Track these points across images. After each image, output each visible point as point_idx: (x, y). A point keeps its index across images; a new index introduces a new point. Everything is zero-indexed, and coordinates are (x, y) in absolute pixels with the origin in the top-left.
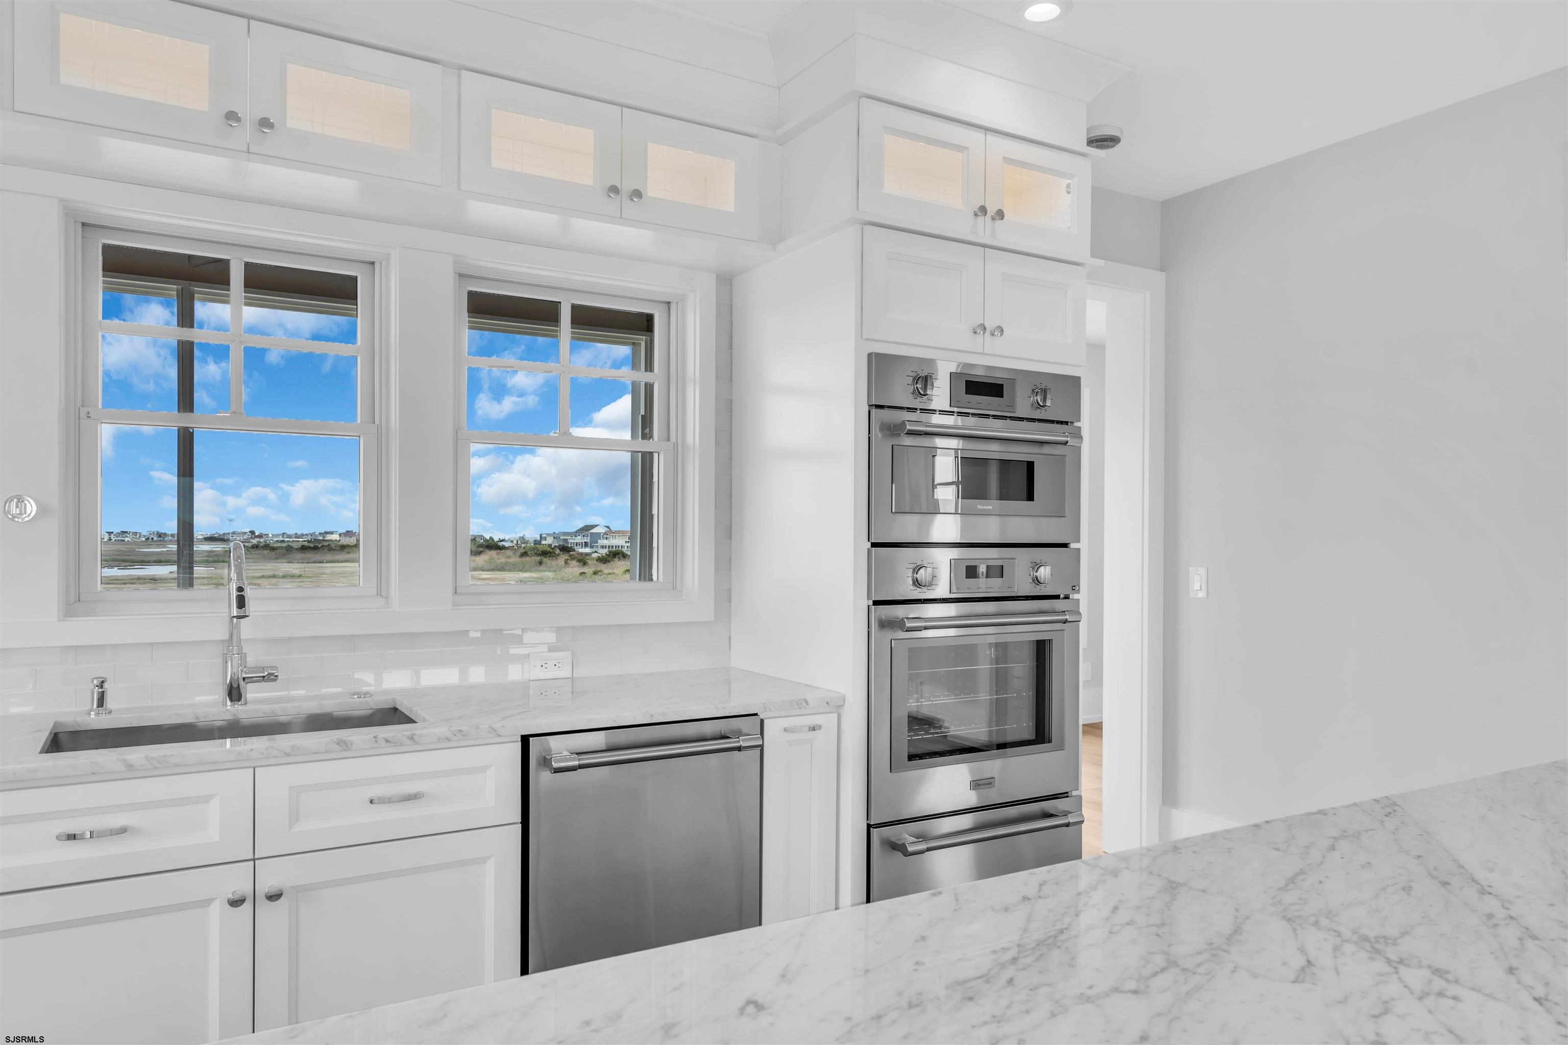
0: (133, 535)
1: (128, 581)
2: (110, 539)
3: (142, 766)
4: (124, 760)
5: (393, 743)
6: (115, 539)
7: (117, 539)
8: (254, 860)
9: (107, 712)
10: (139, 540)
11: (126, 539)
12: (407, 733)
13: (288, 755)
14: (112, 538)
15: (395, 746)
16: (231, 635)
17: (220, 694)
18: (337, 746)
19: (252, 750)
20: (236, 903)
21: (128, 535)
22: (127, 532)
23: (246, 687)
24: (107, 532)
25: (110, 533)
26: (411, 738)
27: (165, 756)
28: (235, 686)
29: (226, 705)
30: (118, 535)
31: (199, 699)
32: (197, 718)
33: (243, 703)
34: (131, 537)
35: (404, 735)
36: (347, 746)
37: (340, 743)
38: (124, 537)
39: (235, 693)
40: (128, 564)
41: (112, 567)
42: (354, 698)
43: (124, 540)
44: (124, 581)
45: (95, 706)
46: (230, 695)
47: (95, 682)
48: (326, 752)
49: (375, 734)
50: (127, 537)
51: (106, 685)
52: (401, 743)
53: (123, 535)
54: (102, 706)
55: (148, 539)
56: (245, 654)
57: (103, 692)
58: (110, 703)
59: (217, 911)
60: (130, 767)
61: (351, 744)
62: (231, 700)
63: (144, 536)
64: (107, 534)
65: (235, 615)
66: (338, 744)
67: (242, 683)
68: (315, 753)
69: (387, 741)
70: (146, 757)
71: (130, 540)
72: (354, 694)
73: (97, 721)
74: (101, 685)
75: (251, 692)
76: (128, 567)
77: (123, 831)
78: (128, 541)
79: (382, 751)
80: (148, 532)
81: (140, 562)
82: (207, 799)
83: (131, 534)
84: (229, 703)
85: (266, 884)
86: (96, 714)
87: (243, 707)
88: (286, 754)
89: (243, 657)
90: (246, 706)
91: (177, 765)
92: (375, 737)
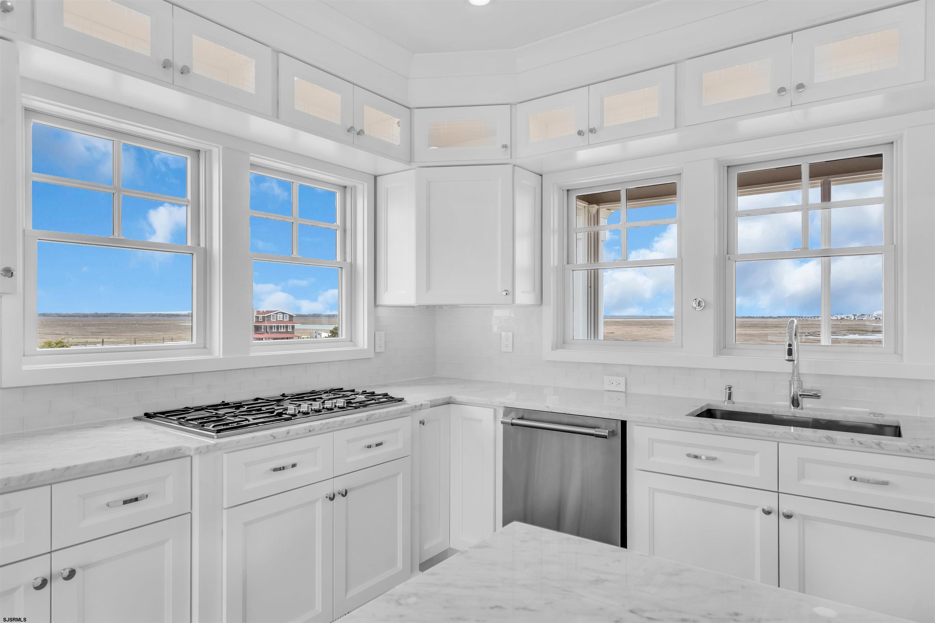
0: (868, 316)
1: (863, 342)
2: (855, 319)
3: (721, 429)
4: (713, 425)
5: (864, 445)
6: (857, 318)
7: (859, 318)
8: (779, 493)
9: (732, 403)
10: (872, 319)
11: (864, 319)
12: (876, 441)
13: (796, 439)
14: (856, 318)
15: (866, 447)
16: (794, 371)
17: (788, 403)
18: (826, 440)
19: (775, 432)
20: (768, 513)
21: (865, 317)
22: (864, 315)
23: (802, 400)
24: (853, 315)
25: (855, 315)
26: (879, 444)
27: (732, 427)
28: (795, 398)
29: (791, 408)
30: (859, 316)
31: (779, 403)
32: (773, 412)
33: (800, 408)
34: (867, 317)
35: (873, 442)
36: (833, 441)
37: (828, 438)
38: (863, 318)
39: (795, 403)
40: (864, 332)
41: (855, 334)
42: (870, 416)
43: (863, 319)
44: (861, 342)
45: (727, 399)
46: (793, 403)
47: (727, 387)
48: (819, 442)
49: (852, 438)
50: (864, 317)
51: (732, 389)
52: (871, 447)
53: (862, 316)
54: (730, 400)
55: (877, 318)
56: (802, 381)
57: (730, 393)
58: (734, 398)
59: (758, 513)
60: (716, 429)
61: (836, 441)
62: (793, 406)
63: (875, 317)
64: (853, 316)
65: (787, 359)
66: (827, 439)
67: (800, 398)
68: (812, 441)
69: (861, 443)
70: (723, 426)
71: (866, 319)
72: (871, 414)
73: (727, 406)
74: (730, 388)
75: (806, 403)
76: (864, 334)
77: (713, 459)
78: (865, 319)
79: (875, 451)
80: (876, 314)
81: (871, 332)
82: (753, 453)
83: (867, 316)
84: (792, 407)
85: (785, 509)
86: (727, 403)
87: (801, 411)
88: (795, 438)
89: (800, 383)
90: (803, 410)
91: (737, 433)
92: (852, 439)
